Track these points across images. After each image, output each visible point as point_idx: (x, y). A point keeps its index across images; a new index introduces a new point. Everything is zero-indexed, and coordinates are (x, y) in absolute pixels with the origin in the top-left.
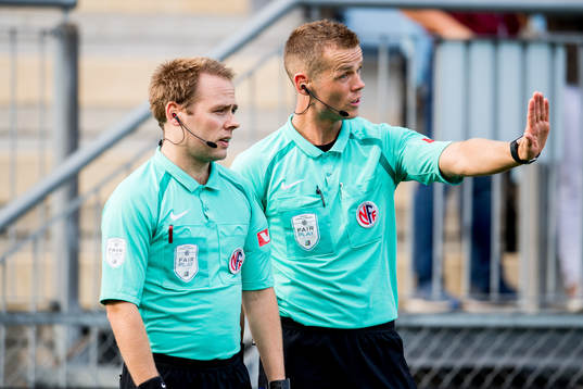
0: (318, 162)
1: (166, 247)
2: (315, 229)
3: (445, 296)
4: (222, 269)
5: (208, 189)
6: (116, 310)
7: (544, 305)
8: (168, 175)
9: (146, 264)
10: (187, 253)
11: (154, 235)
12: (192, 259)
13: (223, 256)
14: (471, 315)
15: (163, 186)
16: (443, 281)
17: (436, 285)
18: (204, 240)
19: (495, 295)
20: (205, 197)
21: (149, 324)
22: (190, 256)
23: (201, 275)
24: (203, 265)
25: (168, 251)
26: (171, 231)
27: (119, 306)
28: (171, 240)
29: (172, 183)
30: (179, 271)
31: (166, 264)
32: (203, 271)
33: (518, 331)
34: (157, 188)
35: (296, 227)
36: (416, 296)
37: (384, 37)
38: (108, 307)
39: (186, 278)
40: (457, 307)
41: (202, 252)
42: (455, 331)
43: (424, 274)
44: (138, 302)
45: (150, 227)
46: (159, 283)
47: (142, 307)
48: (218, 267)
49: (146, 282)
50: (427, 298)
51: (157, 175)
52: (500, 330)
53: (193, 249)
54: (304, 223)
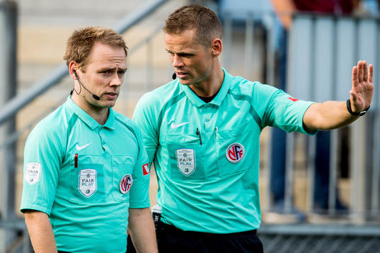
0: (201, 110)
1: (72, 171)
2: (193, 160)
3: (294, 211)
4: (114, 189)
5: (106, 128)
6: (32, 217)
7: (369, 218)
8: (76, 116)
9: (56, 183)
10: (88, 176)
11: (63, 161)
12: (92, 180)
13: (115, 179)
14: (313, 225)
15: (71, 124)
16: (293, 199)
17: (287, 203)
18: (101, 166)
19: (332, 210)
20: (103, 134)
21: (57, 230)
22: (91, 177)
23: (100, 193)
24: (101, 185)
25: (74, 174)
26: (76, 159)
27: (34, 214)
28: (76, 166)
29: (78, 122)
30: (83, 189)
31: (72, 183)
32: (101, 190)
33: (350, 238)
34: (67, 126)
35: (179, 157)
36: (272, 211)
37: (250, 14)
38: (26, 215)
39: (87, 195)
40: (303, 220)
41: (99, 175)
42: (302, 237)
43: (278, 194)
44: (49, 212)
45: (60, 155)
46: (67, 199)
47: (52, 216)
48: (111, 187)
49: (56, 197)
50: (281, 212)
51: (67, 116)
52: (336, 237)
53: (93, 172)
54: (185, 155)
